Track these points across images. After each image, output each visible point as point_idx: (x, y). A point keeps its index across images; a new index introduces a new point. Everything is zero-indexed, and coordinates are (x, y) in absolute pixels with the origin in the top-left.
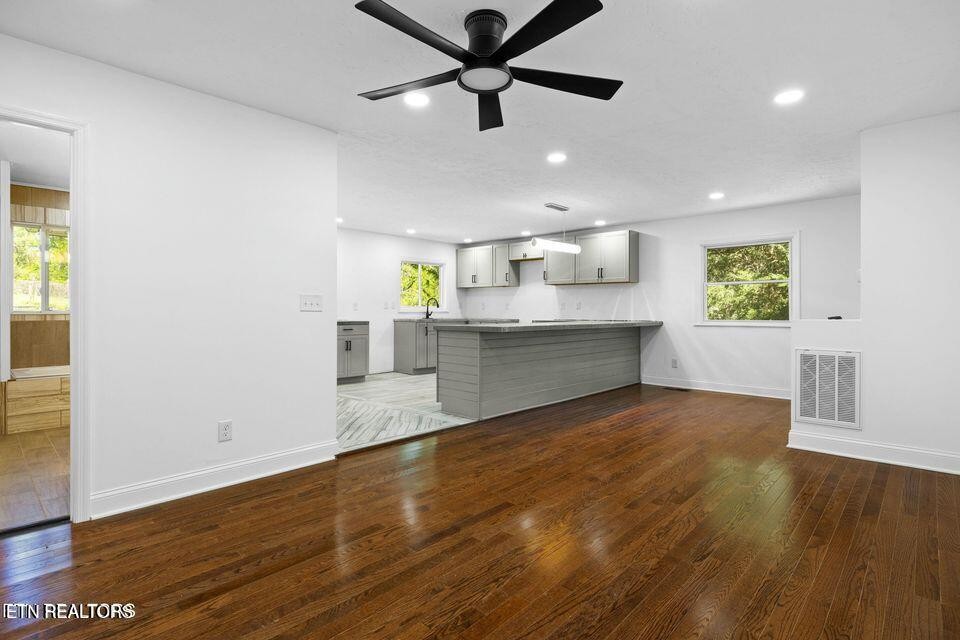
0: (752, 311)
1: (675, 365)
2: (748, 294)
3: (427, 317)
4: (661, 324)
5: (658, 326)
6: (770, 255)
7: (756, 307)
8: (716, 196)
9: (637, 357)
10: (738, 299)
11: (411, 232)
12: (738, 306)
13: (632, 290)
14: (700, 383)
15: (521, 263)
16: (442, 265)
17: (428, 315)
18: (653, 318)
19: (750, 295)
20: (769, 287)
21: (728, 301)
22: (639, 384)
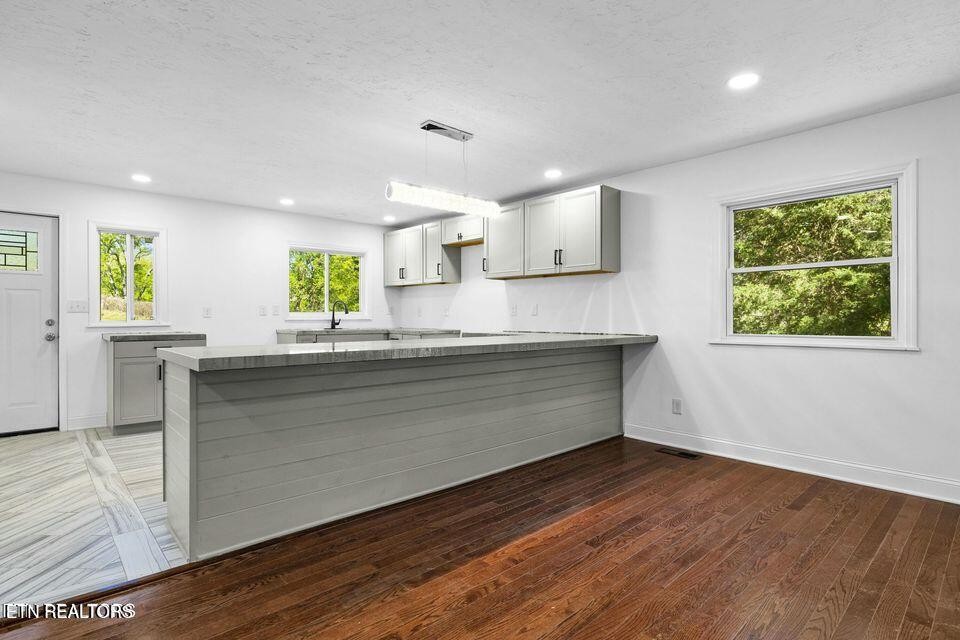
0: (806, 320)
1: (677, 408)
2: (802, 295)
3: (333, 327)
4: (655, 340)
5: (651, 342)
6: (830, 245)
7: (813, 313)
8: (743, 81)
9: (617, 395)
10: (787, 303)
11: (287, 202)
12: (788, 311)
13: (611, 284)
14: (721, 444)
15: (463, 249)
16: (363, 255)
17: (334, 324)
18: (643, 330)
19: (804, 297)
20: (831, 286)
21: (775, 304)
22: (621, 437)
